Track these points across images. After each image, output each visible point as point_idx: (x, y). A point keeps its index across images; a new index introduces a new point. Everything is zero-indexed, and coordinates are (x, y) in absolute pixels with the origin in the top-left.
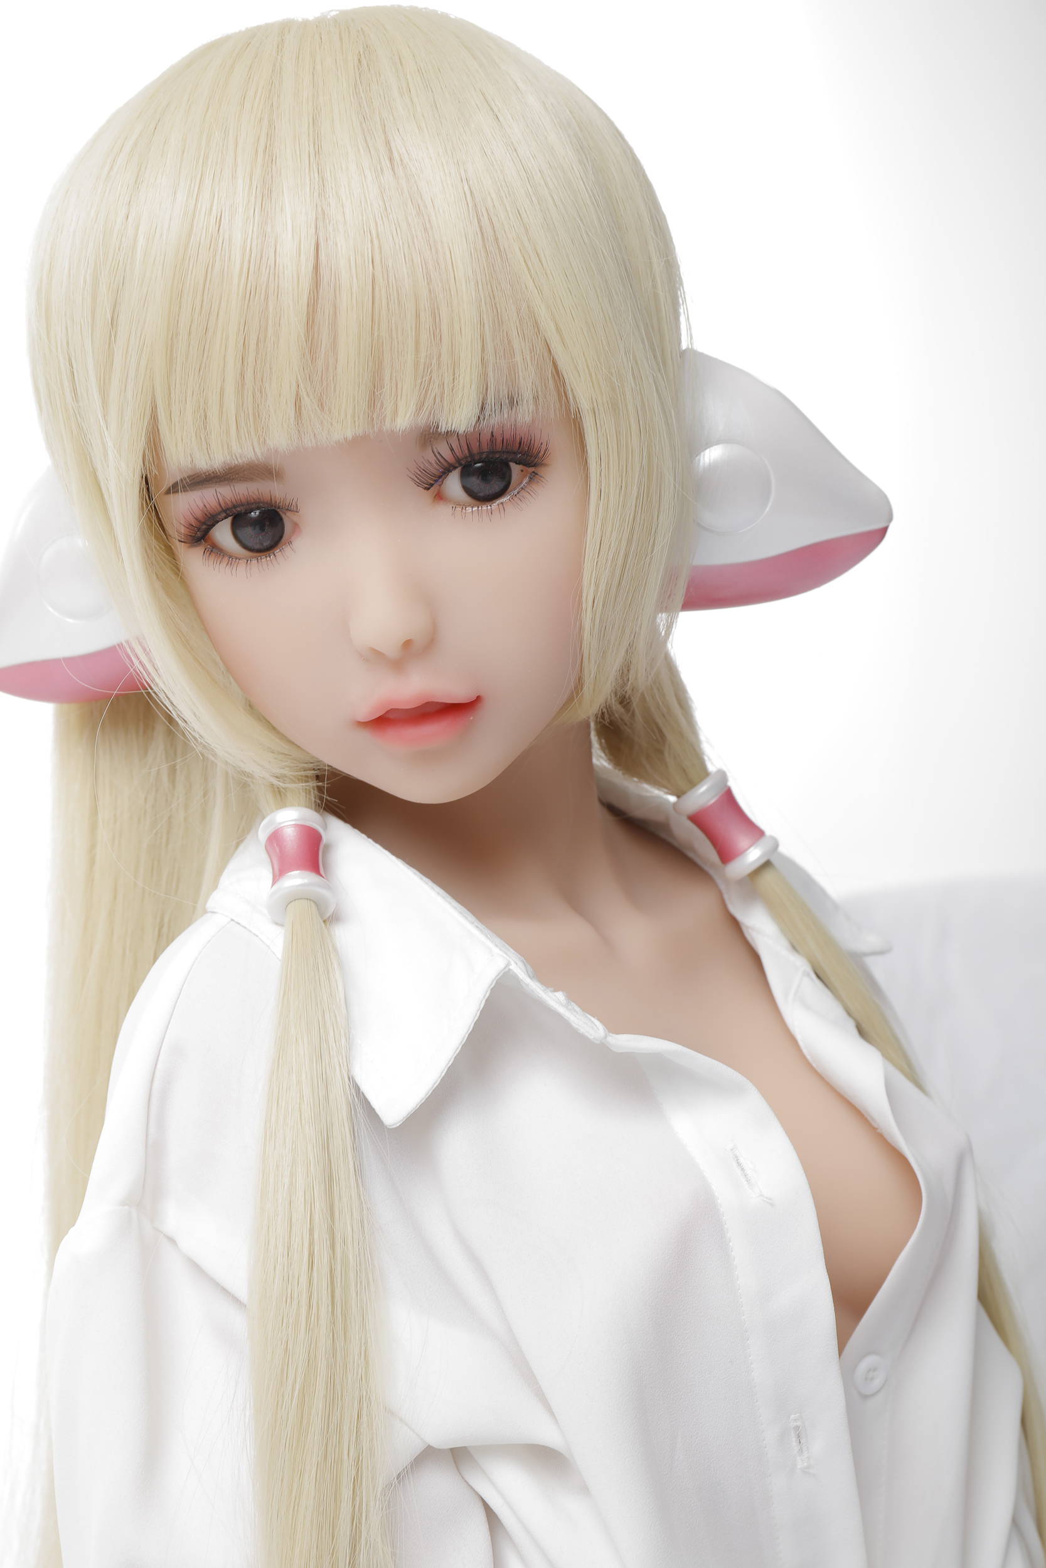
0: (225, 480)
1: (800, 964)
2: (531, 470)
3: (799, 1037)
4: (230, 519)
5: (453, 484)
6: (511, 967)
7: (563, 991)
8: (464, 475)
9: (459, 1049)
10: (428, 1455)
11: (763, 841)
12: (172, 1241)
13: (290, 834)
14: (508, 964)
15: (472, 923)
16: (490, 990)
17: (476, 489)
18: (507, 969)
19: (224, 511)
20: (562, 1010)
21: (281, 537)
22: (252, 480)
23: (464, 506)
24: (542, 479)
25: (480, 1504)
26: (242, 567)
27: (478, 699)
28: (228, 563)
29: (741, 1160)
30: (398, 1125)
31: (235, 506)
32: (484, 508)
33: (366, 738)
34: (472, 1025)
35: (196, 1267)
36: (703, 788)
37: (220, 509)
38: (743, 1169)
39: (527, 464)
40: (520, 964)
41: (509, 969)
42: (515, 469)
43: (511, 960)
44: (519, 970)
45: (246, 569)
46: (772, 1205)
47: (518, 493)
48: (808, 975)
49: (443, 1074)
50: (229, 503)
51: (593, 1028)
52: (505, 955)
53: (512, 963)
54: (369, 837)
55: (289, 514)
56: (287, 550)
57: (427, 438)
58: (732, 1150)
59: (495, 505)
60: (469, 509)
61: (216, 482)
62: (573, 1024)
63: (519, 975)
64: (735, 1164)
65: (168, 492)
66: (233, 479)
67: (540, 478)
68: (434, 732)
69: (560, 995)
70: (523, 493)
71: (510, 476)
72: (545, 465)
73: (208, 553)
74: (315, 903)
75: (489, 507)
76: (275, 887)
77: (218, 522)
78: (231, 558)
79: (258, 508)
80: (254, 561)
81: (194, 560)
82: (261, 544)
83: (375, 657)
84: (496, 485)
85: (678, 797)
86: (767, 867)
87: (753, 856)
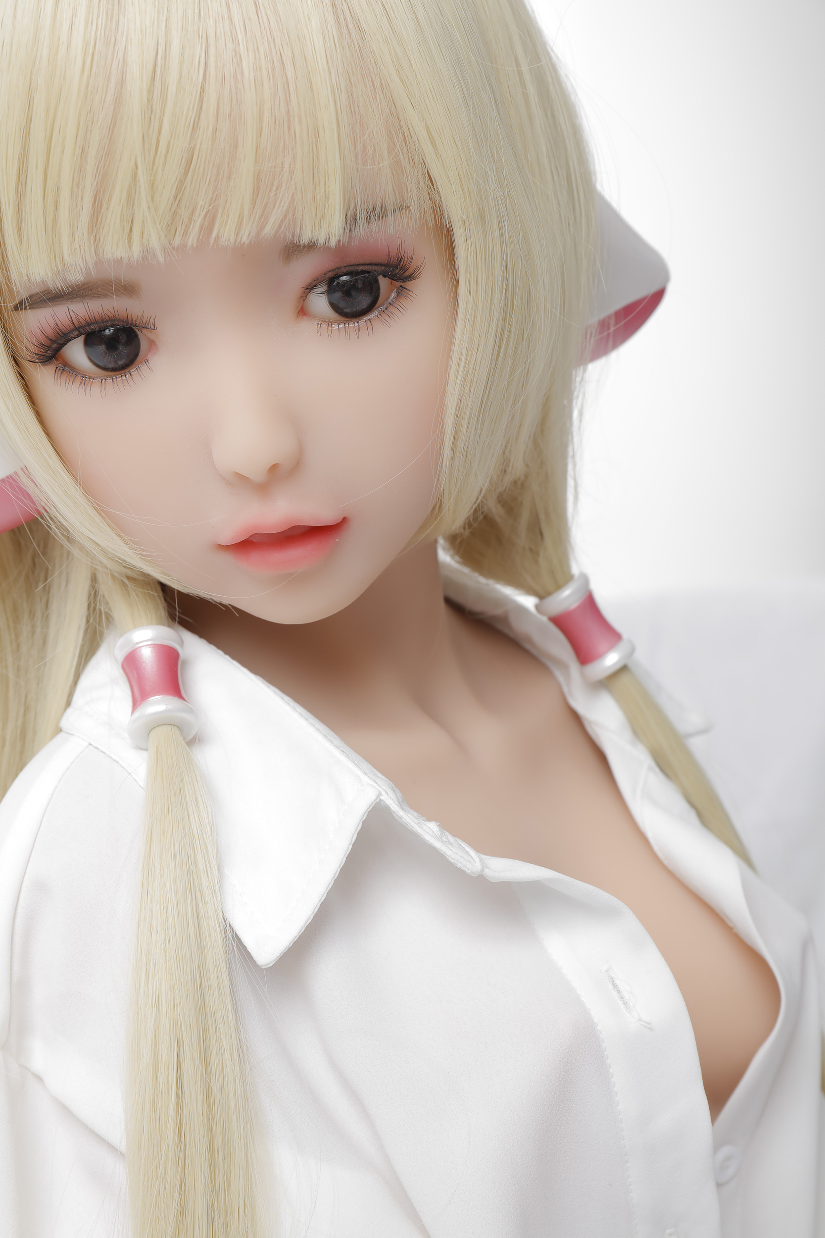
0: (77, 296)
2: (398, 284)
3: (650, 835)
4: (83, 337)
5: (320, 302)
6: (382, 798)
7: (436, 821)
8: (330, 291)
9: (332, 884)
11: (620, 646)
12: (39, 1078)
13: (147, 654)
14: (380, 794)
15: (337, 747)
16: (361, 822)
17: (343, 305)
18: (378, 800)
19: (77, 329)
20: (438, 845)
21: (137, 355)
22: (106, 296)
23: (330, 323)
24: (410, 293)
26: (96, 387)
27: (344, 520)
28: (81, 383)
29: (617, 982)
30: (271, 965)
31: (88, 324)
32: (351, 325)
33: (228, 560)
34: (345, 859)
36: (566, 592)
37: (72, 327)
38: (619, 992)
39: (393, 277)
40: (391, 793)
41: (380, 799)
42: (383, 282)
43: (381, 790)
44: (391, 800)
45: (101, 389)
46: (650, 1029)
47: (386, 309)
49: (316, 910)
50: (81, 320)
51: (470, 861)
52: (375, 785)
53: (383, 793)
54: (226, 653)
55: (144, 331)
56: (144, 368)
57: (291, 251)
58: (607, 971)
59: (362, 321)
60: (335, 326)
61: (68, 299)
62: (449, 858)
63: (391, 807)
64: (611, 986)
65: (16, 308)
66: (86, 296)
67: (409, 292)
68: (299, 555)
69: (433, 826)
70: (391, 309)
71: (378, 289)
72: (410, 278)
73: (60, 372)
74: (179, 727)
75: (356, 324)
76: (137, 714)
77: (70, 340)
78: (84, 377)
79: (112, 326)
80: (109, 381)
81: (46, 376)
82: (116, 362)
83: (238, 481)
84: (364, 300)
85: (540, 599)
86: (623, 669)
87: (611, 660)
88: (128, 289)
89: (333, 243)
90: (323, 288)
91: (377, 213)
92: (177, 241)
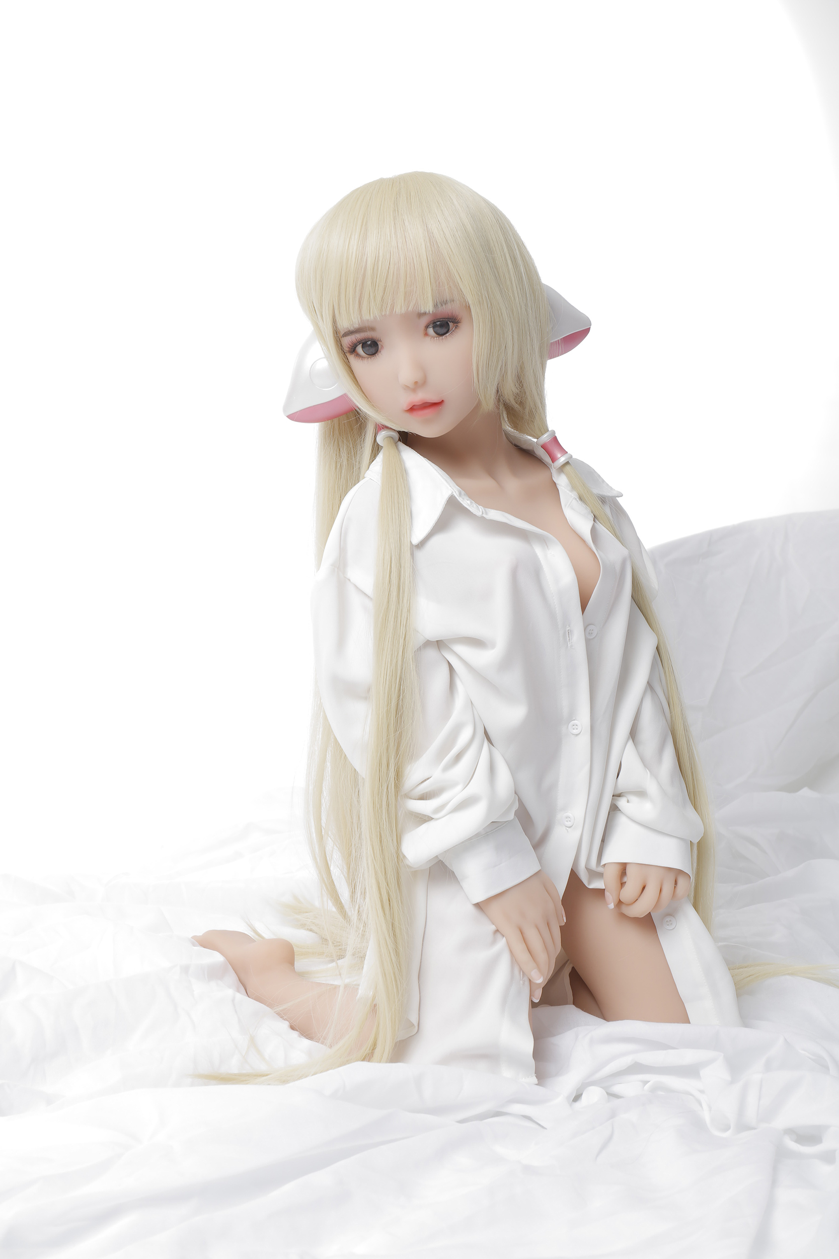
0: (359, 332)
1: (574, 495)
2: (456, 325)
4: (361, 345)
5: (431, 331)
6: (454, 492)
8: (434, 327)
10: (428, 644)
11: (567, 454)
12: (350, 580)
15: (444, 479)
16: (447, 501)
17: (438, 332)
19: (359, 342)
20: (468, 507)
21: (378, 350)
22: (367, 331)
23: (434, 337)
24: (459, 328)
25: (447, 662)
26: (365, 360)
27: (443, 401)
28: (361, 359)
31: (361, 341)
32: (440, 338)
33: (408, 415)
35: (356, 586)
36: (545, 435)
37: (357, 342)
39: (454, 323)
40: (457, 489)
41: (453, 494)
42: (451, 324)
45: (367, 361)
47: (452, 333)
48: (576, 499)
50: (360, 339)
55: (379, 342)
56: (380, 354)
57: (419, 315)
59: (444, 337)
60: (436, 338)
61: (356, 333)
63: (455, 496)
65: (342, 337)
66: (361, 332)
68: (428, 412)
71: (449, 327)
72: (459, 322)
73: (356, 356)
75: (442, 337)
77: (358, 346)
78: (362, 357)
79: (369, 341)
80: (369, 358)
81: (352, 358)
82: (372, 352)
83: (406, 388)
84: (444, 330)
85: (538, 439)
86: (567, 463)
87: (562, 460)
88: (372, 329)
89: (431, 312)
90: (431, 326)
91: (445, 303)
92: (383, 314)
